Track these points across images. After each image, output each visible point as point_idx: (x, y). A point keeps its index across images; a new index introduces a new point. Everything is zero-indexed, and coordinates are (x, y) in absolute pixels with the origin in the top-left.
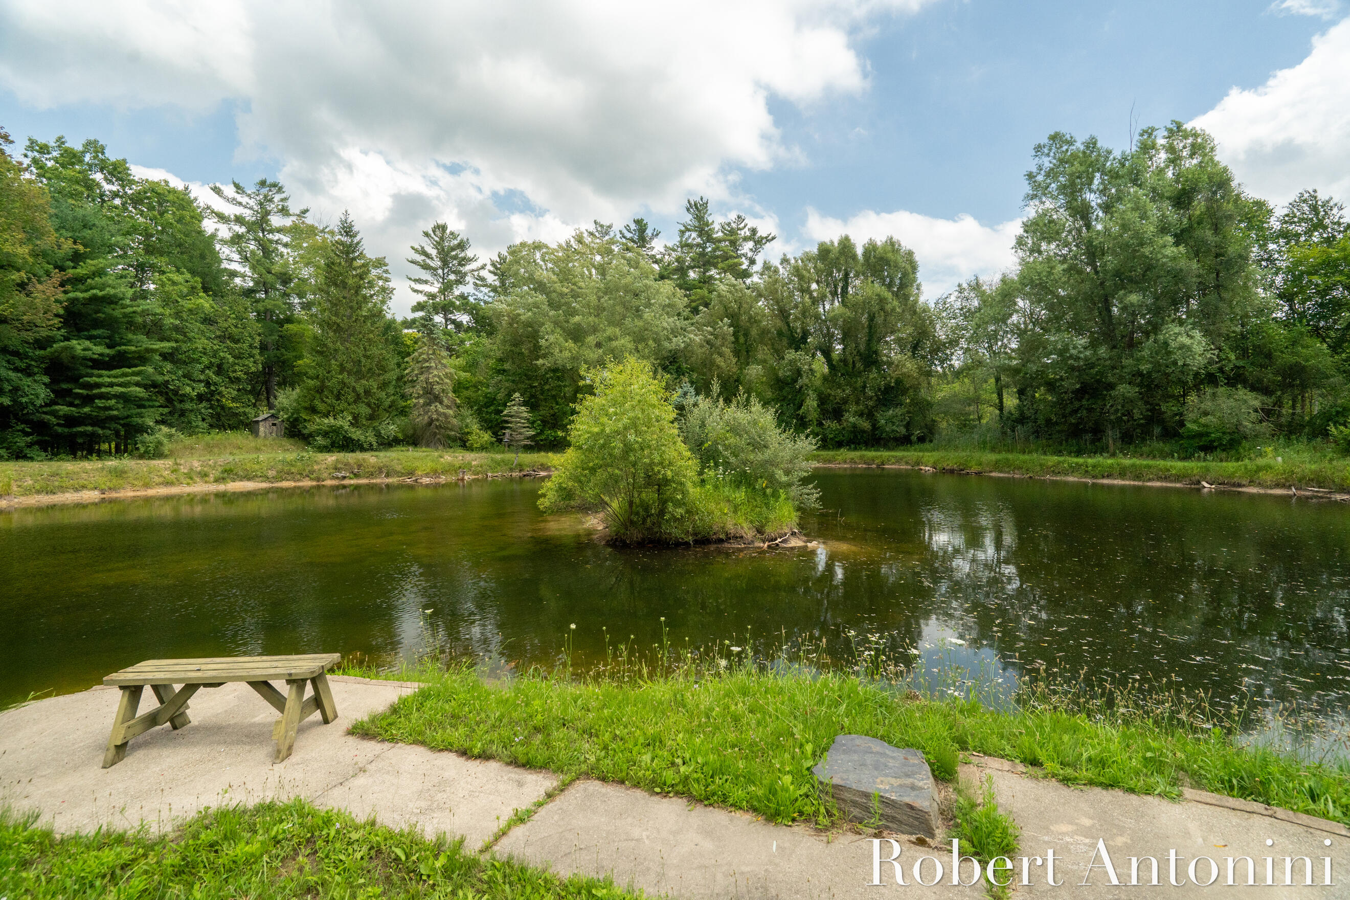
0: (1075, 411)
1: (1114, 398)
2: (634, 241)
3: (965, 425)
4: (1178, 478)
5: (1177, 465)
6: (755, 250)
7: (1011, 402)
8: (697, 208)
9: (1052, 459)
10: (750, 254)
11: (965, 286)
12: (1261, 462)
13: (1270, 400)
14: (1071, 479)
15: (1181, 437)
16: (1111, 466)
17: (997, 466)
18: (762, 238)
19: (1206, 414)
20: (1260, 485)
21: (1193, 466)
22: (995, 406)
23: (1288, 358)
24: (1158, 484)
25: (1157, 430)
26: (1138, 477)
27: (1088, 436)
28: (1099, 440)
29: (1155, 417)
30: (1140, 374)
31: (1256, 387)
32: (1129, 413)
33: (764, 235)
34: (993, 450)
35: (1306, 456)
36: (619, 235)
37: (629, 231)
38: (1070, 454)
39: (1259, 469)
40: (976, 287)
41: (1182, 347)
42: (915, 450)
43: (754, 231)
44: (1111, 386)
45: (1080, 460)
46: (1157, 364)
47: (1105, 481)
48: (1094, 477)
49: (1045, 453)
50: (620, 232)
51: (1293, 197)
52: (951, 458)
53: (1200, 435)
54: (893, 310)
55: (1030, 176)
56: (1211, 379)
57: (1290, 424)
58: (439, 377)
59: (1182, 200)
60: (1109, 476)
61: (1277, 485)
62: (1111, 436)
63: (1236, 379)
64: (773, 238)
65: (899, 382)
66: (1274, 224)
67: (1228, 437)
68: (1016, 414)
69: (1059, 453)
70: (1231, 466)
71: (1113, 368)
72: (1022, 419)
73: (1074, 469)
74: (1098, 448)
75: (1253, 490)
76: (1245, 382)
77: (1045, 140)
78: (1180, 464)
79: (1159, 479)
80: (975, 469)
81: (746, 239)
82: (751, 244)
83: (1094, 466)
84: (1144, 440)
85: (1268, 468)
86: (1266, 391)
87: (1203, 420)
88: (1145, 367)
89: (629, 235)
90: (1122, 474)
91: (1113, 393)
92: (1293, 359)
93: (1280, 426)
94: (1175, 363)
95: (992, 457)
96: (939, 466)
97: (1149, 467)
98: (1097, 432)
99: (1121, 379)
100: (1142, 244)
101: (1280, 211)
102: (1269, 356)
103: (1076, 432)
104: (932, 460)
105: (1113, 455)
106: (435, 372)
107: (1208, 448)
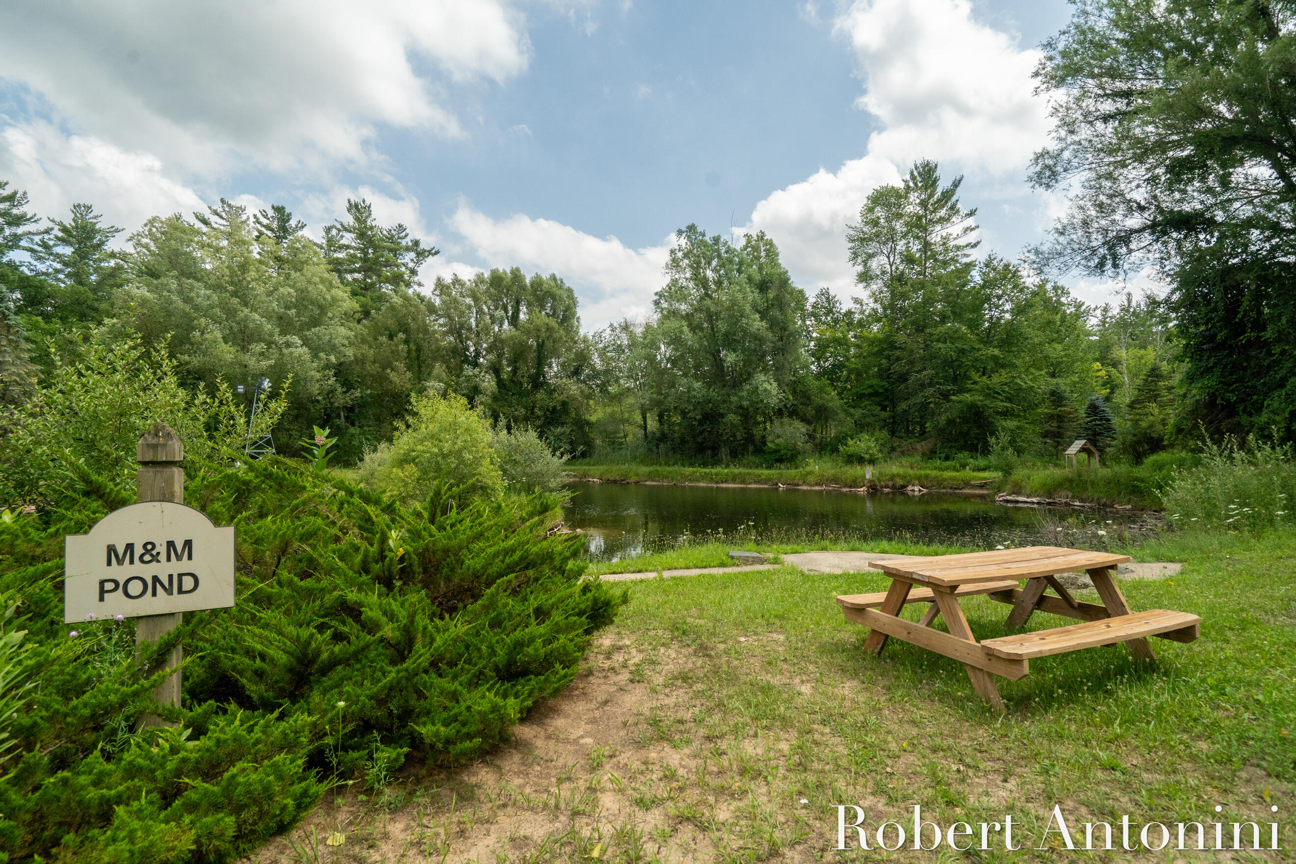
0: (702, 433)
1: (725, 424)
2: (272, 230)
3: (614, 443)
4: (766, 481)
5: (765, 472)
6: (418, 263)
7: (652, 424)
8: (358, 210)
9: (688, 470)
10: (411, 265)
11: (615, 325)
12: (808, 469)
13: (811, 428)
14: (702, 484)
15: (764, 452)
16: (727, 475)
17: (650, 476)
18: (425, 251)
19: (778, 437)
20: (808, 484)
21: (773, 472)
22: (640, 426)
23: (818, 401)
24: (755, 486)
25: (751, 448)
26: (743, 482)
27: (709, 452)
28: (716, 455)
29: (749, 438)
30: (741, 407)
31: (805, 420)
32: (734, 436)
33: (428, 249)
34: (643, 462)
35: (829, 465)
36: (252, 219)
37: (266, 217)
38: (699, 465)
39: (808, 474)
40: (626, 327)
41: (766, 390)
42: (581, 464)
43: (416, 243)
44: (722, 416)
45: (707, 470)
46: (752, 402)
47: (724, 485)
48: (717, 483)
49: (683, 465)
50: (255, 216)
51: (817, 292)
52: (615, 471)
53: (776, 451)
54: (561, 338)
55: (672, 252)
56: (780, 413)
57: (820, 444)
58: (19, 375)
59: (763, 287)
60: (726, 482)
61: (817, 484)
62: (724, 452)
63: (793, 413)
64: (437, 253)
65: (564, 404)
66: (809, 307)
67: (790, 453)
68: (658, 435)
69: (692, 465)
70: (793, 472)
71: (724, 401)
72: (663, 438)
73: (703, 477)
74: (716, 463)
75: (805, 488)
76: (797, 415)
77: (684, 229)
78: (766, 472)
79: (756, 482)
80: (634, 479)
81: (408, 249)
82: (412, 255)
83: (717, 475)
84: (743, 455)
85: (811, 473)
86: (809, 422)
87: (777, 441)
88: (745, 403)
89: (265, 221)
90: (734, 481)
91: (724, 420)
92: (821, 402)
93: (816, 445)
94: (762, 401)
95: (644, 469)
96: (605, 478)
97: (749, 474)
98: (715, 449)
99: (729, 410)
100: (742, 316)
101: (812, 300)
102: (809, 398)
103: (701, 449)
104: (598, 473)
105: (727, 466)
106: (13, 369)
107: (780, 460)
